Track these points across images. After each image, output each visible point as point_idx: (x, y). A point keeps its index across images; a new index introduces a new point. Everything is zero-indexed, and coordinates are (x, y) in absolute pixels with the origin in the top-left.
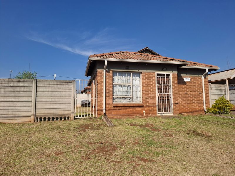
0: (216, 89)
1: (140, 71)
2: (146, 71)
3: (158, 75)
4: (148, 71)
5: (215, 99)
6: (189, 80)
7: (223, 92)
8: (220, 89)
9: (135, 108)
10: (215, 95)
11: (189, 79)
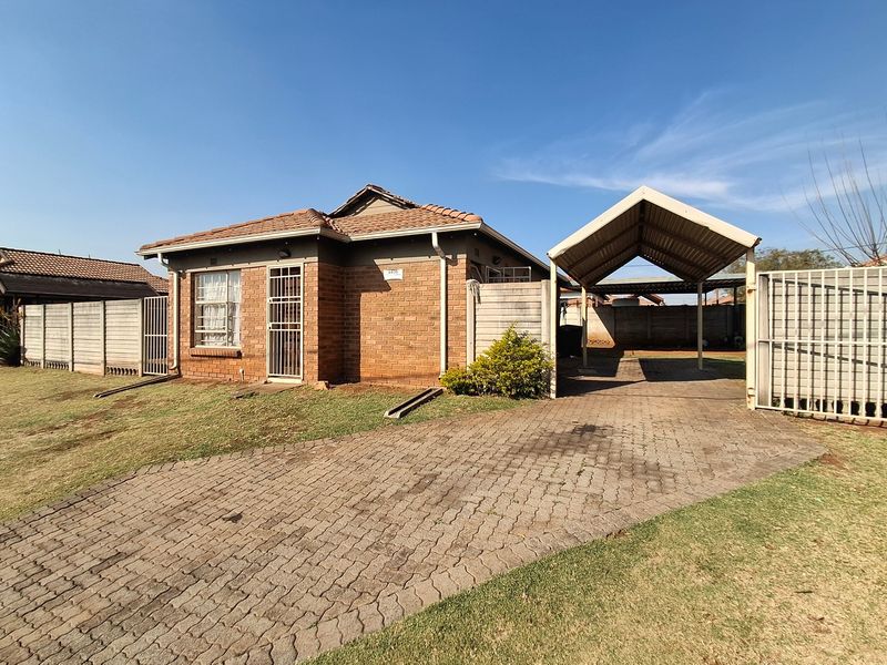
0: (501, 299)
1: (236, 266)
2: (247, 265)
3: (275, 272)
4: (253, 265)
5: (494, 337)
6: (399, 275)
7: (533, 311)
8: (516, 299)
9: (226, 361)
10: (494, 324)
11: (400, 271)
